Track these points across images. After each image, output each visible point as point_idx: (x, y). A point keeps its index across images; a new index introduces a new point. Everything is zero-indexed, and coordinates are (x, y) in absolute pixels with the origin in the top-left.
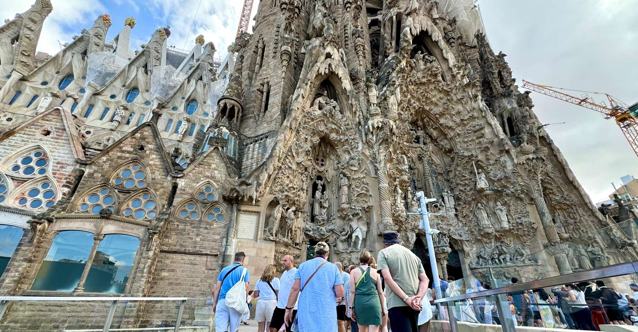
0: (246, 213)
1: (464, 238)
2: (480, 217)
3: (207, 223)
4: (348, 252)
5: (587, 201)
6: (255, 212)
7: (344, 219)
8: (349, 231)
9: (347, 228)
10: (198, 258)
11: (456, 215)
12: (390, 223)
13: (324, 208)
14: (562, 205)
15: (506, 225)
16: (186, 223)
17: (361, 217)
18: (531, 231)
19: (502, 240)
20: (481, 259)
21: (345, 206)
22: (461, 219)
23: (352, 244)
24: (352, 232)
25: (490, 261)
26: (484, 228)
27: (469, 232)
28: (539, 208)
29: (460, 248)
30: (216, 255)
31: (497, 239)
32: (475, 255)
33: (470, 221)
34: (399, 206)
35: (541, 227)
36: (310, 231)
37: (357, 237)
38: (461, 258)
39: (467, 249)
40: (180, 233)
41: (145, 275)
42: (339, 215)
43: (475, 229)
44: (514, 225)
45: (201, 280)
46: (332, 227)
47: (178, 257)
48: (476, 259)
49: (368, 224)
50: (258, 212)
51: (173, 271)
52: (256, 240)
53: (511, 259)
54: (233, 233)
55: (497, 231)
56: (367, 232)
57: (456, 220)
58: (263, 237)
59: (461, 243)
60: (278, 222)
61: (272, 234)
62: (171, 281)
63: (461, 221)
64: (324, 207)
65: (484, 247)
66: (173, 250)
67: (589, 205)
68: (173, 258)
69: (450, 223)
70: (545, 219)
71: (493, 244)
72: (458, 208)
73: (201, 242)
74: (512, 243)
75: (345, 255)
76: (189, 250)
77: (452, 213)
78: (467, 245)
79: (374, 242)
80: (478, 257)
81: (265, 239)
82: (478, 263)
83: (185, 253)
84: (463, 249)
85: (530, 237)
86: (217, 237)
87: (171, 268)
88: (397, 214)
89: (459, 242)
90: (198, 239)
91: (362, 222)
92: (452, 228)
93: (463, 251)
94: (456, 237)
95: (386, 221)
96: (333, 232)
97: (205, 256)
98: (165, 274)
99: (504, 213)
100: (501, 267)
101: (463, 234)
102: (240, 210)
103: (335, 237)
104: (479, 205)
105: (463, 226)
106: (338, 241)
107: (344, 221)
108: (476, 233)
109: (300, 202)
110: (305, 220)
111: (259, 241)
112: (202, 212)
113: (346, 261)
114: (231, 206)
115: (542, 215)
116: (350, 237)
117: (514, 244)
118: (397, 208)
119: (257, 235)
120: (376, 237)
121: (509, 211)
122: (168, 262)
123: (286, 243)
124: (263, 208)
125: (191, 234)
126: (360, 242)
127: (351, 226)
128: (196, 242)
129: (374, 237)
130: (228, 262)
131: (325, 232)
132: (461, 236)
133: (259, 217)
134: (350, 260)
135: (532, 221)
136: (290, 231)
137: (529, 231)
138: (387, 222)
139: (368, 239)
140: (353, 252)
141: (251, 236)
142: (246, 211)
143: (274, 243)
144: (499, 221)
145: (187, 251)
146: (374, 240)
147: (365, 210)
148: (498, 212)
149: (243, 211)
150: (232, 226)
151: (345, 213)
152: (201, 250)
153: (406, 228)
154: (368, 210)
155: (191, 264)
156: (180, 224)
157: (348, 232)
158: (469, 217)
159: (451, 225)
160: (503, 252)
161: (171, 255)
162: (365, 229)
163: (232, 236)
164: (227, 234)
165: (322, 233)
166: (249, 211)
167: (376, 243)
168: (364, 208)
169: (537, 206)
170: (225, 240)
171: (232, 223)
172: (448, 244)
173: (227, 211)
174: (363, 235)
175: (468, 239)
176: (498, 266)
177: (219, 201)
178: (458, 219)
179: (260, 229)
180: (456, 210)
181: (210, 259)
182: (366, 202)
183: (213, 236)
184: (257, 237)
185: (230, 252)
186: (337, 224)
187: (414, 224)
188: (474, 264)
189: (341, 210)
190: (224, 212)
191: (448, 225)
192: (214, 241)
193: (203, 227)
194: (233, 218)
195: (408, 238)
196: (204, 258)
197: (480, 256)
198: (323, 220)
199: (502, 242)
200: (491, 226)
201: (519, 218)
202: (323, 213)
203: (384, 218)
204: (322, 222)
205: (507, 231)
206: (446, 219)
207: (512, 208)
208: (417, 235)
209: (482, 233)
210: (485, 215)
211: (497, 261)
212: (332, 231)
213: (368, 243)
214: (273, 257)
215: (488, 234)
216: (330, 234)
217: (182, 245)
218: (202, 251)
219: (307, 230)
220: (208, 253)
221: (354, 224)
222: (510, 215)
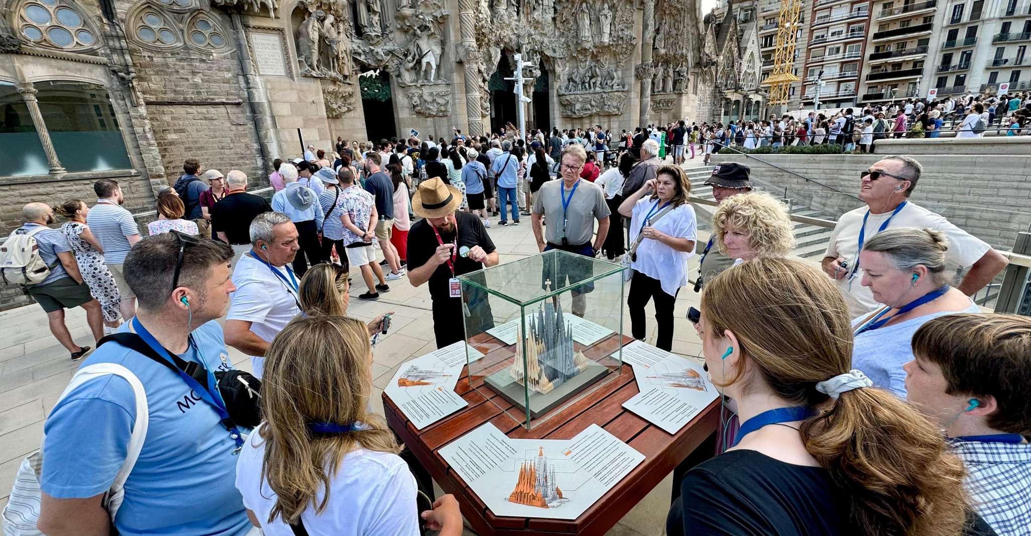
0: (260, 30)
1: (557, 55)
2: (581, 24)
3: (201, 51)
4: (419, 85)
5: (697, 6)
6: (274, 29)
7: (406, 32)
8: (417, 54)
9: (413, 49)
10: (212, 110)
11: (554, 19)
12: (473, 47)
13: (375, 12)
14: (673, 9)
15: (606, 39)
16: (163, 53)
17: (432, 34)
18: (629, 47)
19: (599, 58)
20: (571, 83)
21: (407, 12)
22: (559, 25)
23: (422, 74)
24: (422, 56)
25: (580, 86)
26: (582, 41)
27: (565, 46)
28: (645, 17)
29: (551, 68)
30: (238, 104)
31: (594, 57)
32: (566, 77)
33: (569, 30)
34: (482, 11)
35: (641, 43)
36: (360, 54)
37: (428, 63)
38: (550, 81)
39: (558, 69)
40: (162, 71)
41: (152, 142)
42: (399, 26)
43: (573, 42)
44: (615, 39)
45: (232, 140)
46: (389, 46)
47: (180, 110)
48: (567, 83)
49: (443, 44)
50: (279, 30)
51: (182, 131)
52: (292, 77)
53: (601, 84)
54: (252, 67)
55: (595, 47)
56: (442, 56)
57: (552, 27)
58: (300, 71)
59: (554, 61)
60: (316, 46)
61: (311, 66)
62: (187, 145)
63: (559, 29)
64: (373, 10)
65: (577, 67)
66: (166, 100)
67: (697, 11)
68: (172, 113)
69: (544, 32)
70: (646, 33)
71: (588, 63)
72: (558, 8)
73: (205, 84)
74: (607, 62)
75: (413, 90)
76: (192, 98)
77: (550, 16)
78: (560, 63)
79: (452, 72)
80: (569, 80)
81: (306, 76)
82: (567, 88)
83: (186, 103)
84: (554, 70)
85: (626, 56)
86: (228, 75)
87: (178, 127)
88: (480, 24)
89: (552, 59)
90: (198, 80)
91: (434, 40)
92: (546, 40)
93: (554, 71)
94: (549, 53)
95: (467, 44)
96: (393, 55)
97: (222, 106)
98: (172, 136)
99: (609, 20)
100: (589, 93)
101: (557, 49)
102: (249, 27)
103: (396, 61)
104: (584, 5)
105: (560, 36)
106: (402, 70)
107: (406, 36)
108: (572, 47)
109: (338, 5)
110: (348, 34)
111: (296, 78)
112: (182, 30)
113: (416, 99)
114: (227, 18)
115: (645, 26)
116: (419, 62)
117: (609, 63)
118: (481, 16)
119: (290, 68)
120: (454, 65)
121: (614, 18)
122: (167, 118)
123: (334, 78)
124: (285, 22)
125: (181, 71)
126: (433, 71)
127: (418, 46)
128: (196, 85)
129: (451, 64)
130: (261, 113)
131: (384, 57)
132: (554, 51)
133: (284, 39)
134: (421, 97)
135: (634, 35)
136: (335, 60)
137: (627, 49)
138: (469, 46)
139: (442, 64)
140: (424, 85)
141: (281, 70)
142: (259, 28)
143: (319, 81)
144: (601, 33)
145: (189, 100)
146: (452, 69)
147: (437, 20)
148: (602, 18)
149: (254, 27)
150: (245, 55)
151: (408, 24)
152: (212, 97)
153: (489, 41)
154: (442, 21)
155: (206, 119)
156: (153, 55)
157: (415, 55)
158: (568, 23)
159: (545, 35)
160: (595, 75)
161: (166, 108)
162: (438, 51)
163: (253, 72)
164: (242, 69)
165: (380, 58)
166: (264, 28)
167: (455, 74)
168: (437, 17)
169: (644, 14)
170: (241, 79)
171: (244, 51)
172: (538, 66)
173: (223, 26)
174: (436, 61)
175: (562, 56)
176: (587, 92)
177: (203, 8)
178: (555, 24)
179: (292, 60)
180: (555, 10)
181: (230, 109)
182: (439, 7)
183: (220, 74)
184: (291, 72)
185: (259, 99)
186: (396, 42)
187: (500, 34)
188: (563, 88)
189: (402, 18)
190: (219, 29)
191: (542, 34)
192: (226, 81)
193: (197, 59)
194: (242, 42)
195: (490, 57)
196: (222, 109)
197: (572, 78)
198: (378, 36)
199: (598, 61)
200: (590, 39)
201: (622, 30)
202: (374, 23)
203: (465, 38)
204: (376, 40)
205: (605, 47)
206: (540, 26)
207: (619, 13)
208: (503, 52)
209: (579, 49)
210: (587, 22)
211: (587, 85)
212: (390, 52)
213: (442, 72)
214: (323, 101)
215: (586, 49)
216: (389, 57)
217: (175, 91)
218: (213, 99)
219: (355, 53)
220: (224, 100)
221: (424, 44)
222: (614, 24)
